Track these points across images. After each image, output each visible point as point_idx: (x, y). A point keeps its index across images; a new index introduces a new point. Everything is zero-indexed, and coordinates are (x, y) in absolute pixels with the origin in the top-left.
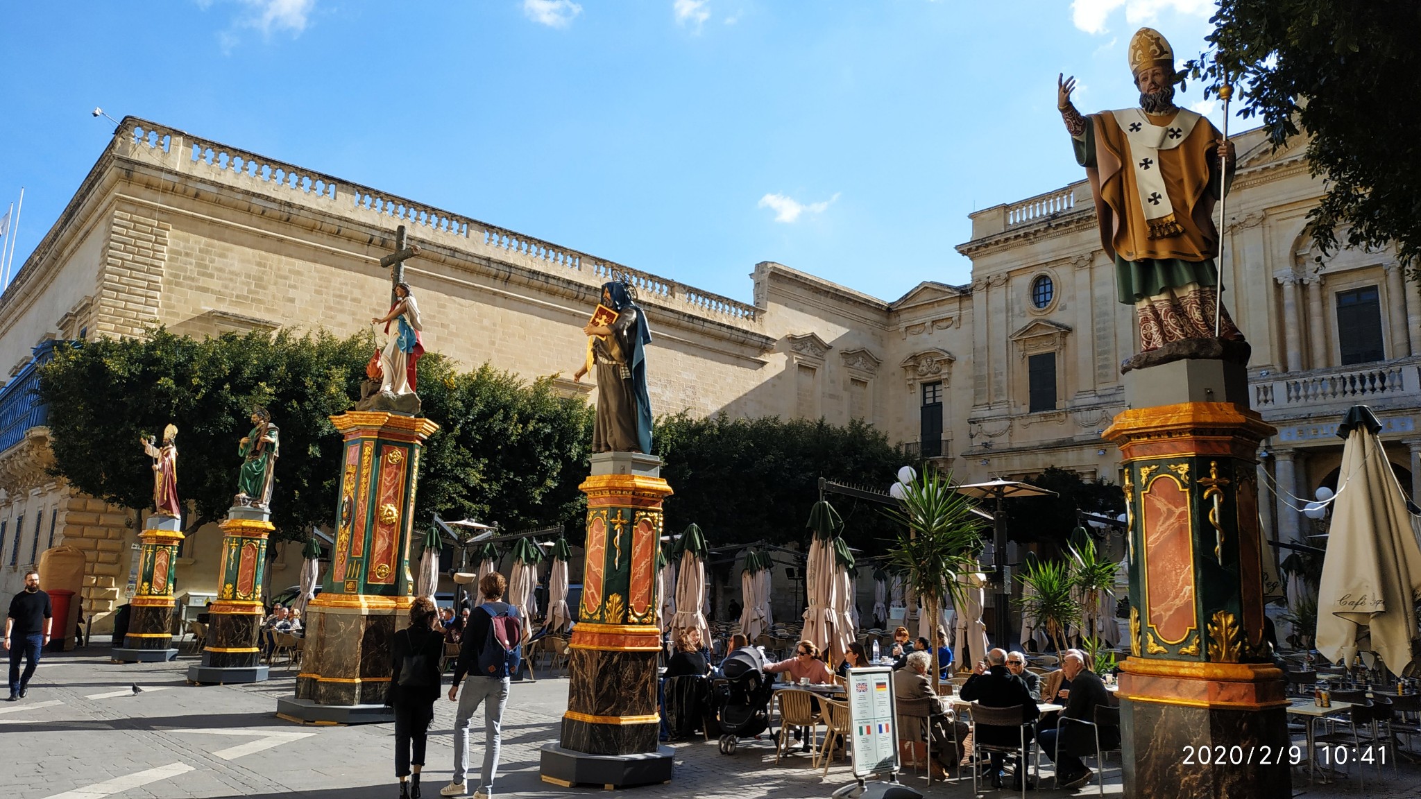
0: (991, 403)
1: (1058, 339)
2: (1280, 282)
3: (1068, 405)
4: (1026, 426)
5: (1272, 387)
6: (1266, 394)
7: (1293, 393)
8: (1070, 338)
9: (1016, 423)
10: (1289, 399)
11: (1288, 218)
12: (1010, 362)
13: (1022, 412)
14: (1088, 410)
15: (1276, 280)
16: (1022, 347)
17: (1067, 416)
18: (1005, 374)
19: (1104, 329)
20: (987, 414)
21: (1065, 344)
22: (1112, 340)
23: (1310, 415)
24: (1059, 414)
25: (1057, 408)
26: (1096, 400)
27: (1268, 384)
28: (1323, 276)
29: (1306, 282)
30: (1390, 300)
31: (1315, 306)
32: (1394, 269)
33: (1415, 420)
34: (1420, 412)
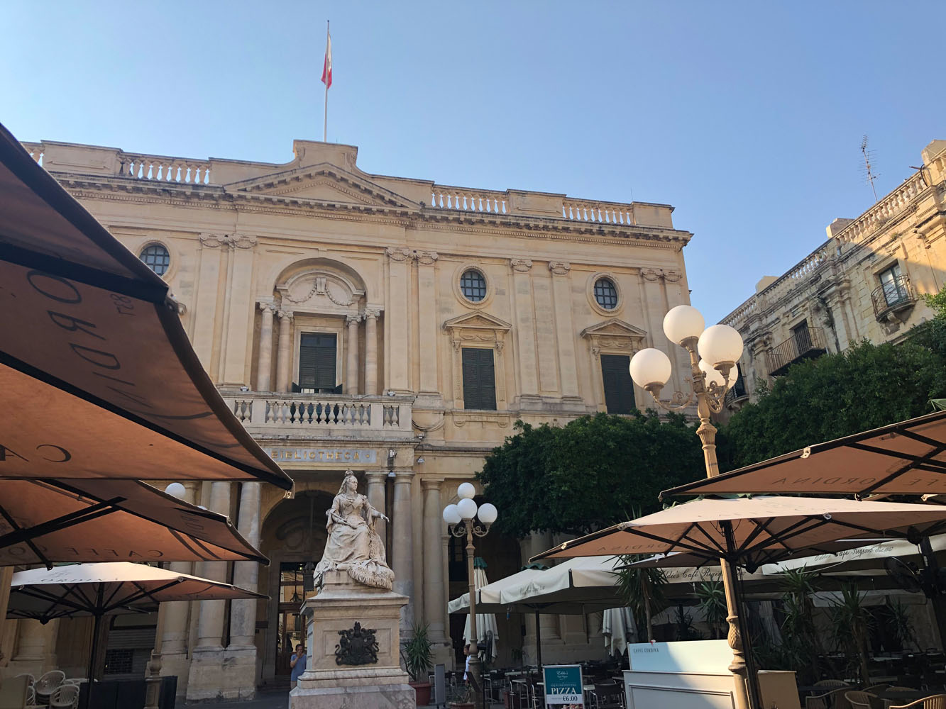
2: (262, 306)
5: (251, 404)
6: (243, 411)
7: (271, 413)
10: (267, 419)
11: (277, 252)
15: (258, 305)
23: (288, 436)
27: (248, 401)
28: (295, 313)
29: (280, 314)
30: (347, 349)
31: (285, 339)
32: (355, 322)
33: (378, 453)
34: (384, 446)
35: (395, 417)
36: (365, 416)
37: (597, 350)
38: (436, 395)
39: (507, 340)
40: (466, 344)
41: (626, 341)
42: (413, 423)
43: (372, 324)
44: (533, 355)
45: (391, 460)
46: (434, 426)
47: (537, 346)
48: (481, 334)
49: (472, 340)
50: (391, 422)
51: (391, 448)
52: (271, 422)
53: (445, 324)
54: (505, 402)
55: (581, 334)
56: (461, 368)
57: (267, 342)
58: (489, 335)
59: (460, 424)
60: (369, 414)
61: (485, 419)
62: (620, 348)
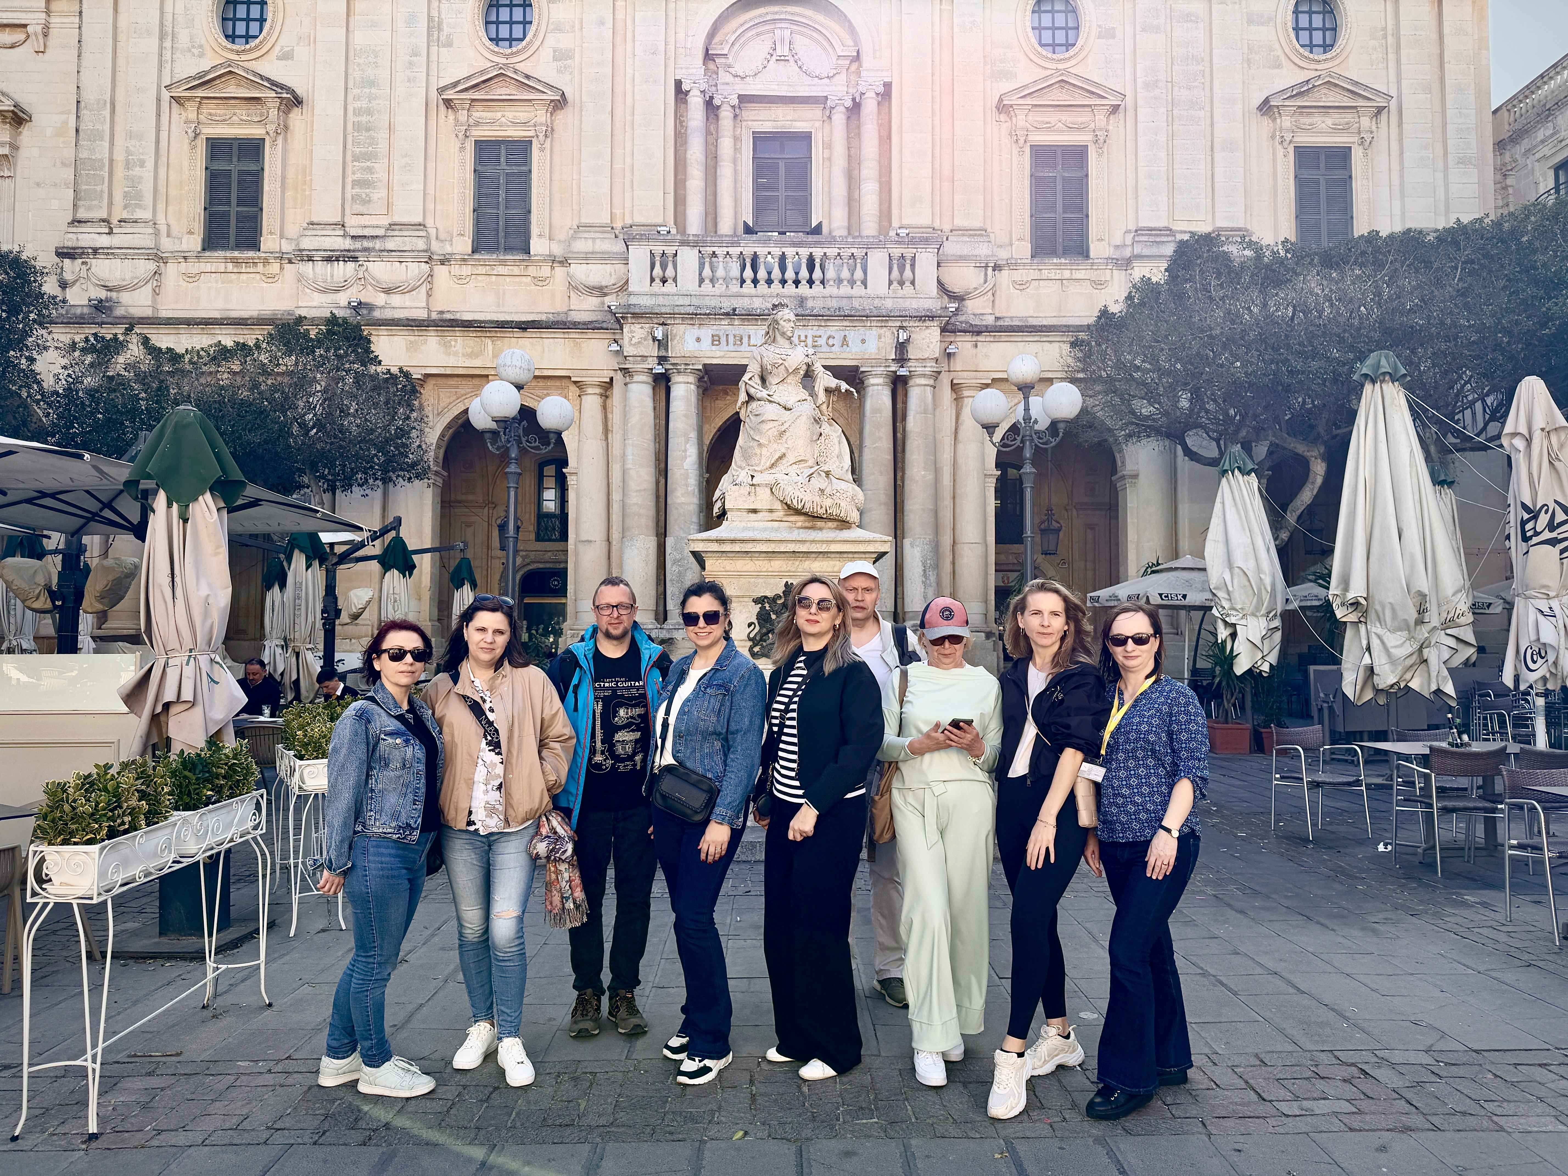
0: (115, 221)
1: (273, 113)
2: (685, 87)
3: (287, 247)
4: (191, 278)
5: (676, 255)
7: (707, 272)
8: (296, 116)
9: (172, 270)
10: (701, 281)
12: (164, 144)
13: (184, 247)
14: (328, 259)
15: (678, 84)
16: (193, 116)
17: (282, 269)
18: (150, 164)
19: (369, 112)
20: (104, 241)
21: (286, 127)
22: (383, 135)
23: (734, 310)
24: (266, 262)
25: (263, 247)
26: (347, 244)
27: (669, 251)
28: (743, 99)
29: (717, 102)
30: (830, 159)
31: (726, 145)
32: (842, 109)
33: (880, 337)
34: (890, 324)
35: (908, 273)
36: (859, 274)
37: (1288, 137)
38: (980, 233)
39: (1115, 125)
40: (1038, 138)
41: (1349, 117)
42: (939, 282)
43: (870, 106)
44: (1163, 154)
45: (902, 348)
46: (976, 289)
47: (1173, 136)
48: (1068, 117)
49: (1050, 129)
50: (901, 283)
51: (901, 327)
52: (707, 286)
53: (1001, 100)
54: (1105, 243)
55: (1260, 108)
56: (1027, 182)
57: (696, 150)
58: (1083, 117)
59: (1021, 286)
60: (865, 272)
61: (1067, 274)
62: (1336, 130)
